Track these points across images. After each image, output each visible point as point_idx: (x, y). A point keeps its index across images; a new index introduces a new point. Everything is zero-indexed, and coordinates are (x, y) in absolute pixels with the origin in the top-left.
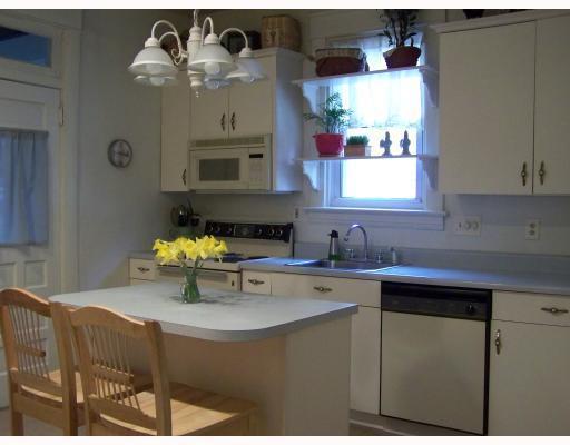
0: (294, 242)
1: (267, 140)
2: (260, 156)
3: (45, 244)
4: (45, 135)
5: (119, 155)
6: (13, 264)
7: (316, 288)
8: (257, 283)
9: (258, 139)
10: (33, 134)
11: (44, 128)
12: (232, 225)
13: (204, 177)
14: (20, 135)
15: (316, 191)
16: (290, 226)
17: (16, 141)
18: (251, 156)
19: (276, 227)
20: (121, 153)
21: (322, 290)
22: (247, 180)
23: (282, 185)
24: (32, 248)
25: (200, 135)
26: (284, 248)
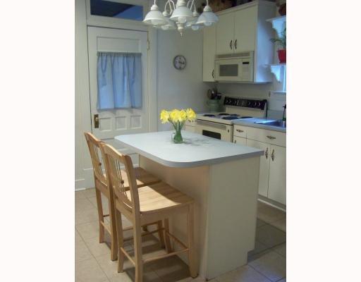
0: (267, 109)
1: (251, 54)
2: (248, 63)
3: (140, 108)
4: (140, 55)
5: (180, 63)
6: (125, 117)
7: (268, 137)
8: (240, 131)
9: (247, 54)
10: (133, 55)
11: (140, 51)
12: (237, 100)
13: (221, 74)
14: (127, 55)
15: (279, 82)
16: (265, 101)
17: (125, 59)
18: (244, 63)
19: (258, 102)
20: (180, 62)
21: (271, 138)
22: (242, 76)
23: (259, 79)
24: (134, 110)
25: (221, 52)
26: (261, 113)
